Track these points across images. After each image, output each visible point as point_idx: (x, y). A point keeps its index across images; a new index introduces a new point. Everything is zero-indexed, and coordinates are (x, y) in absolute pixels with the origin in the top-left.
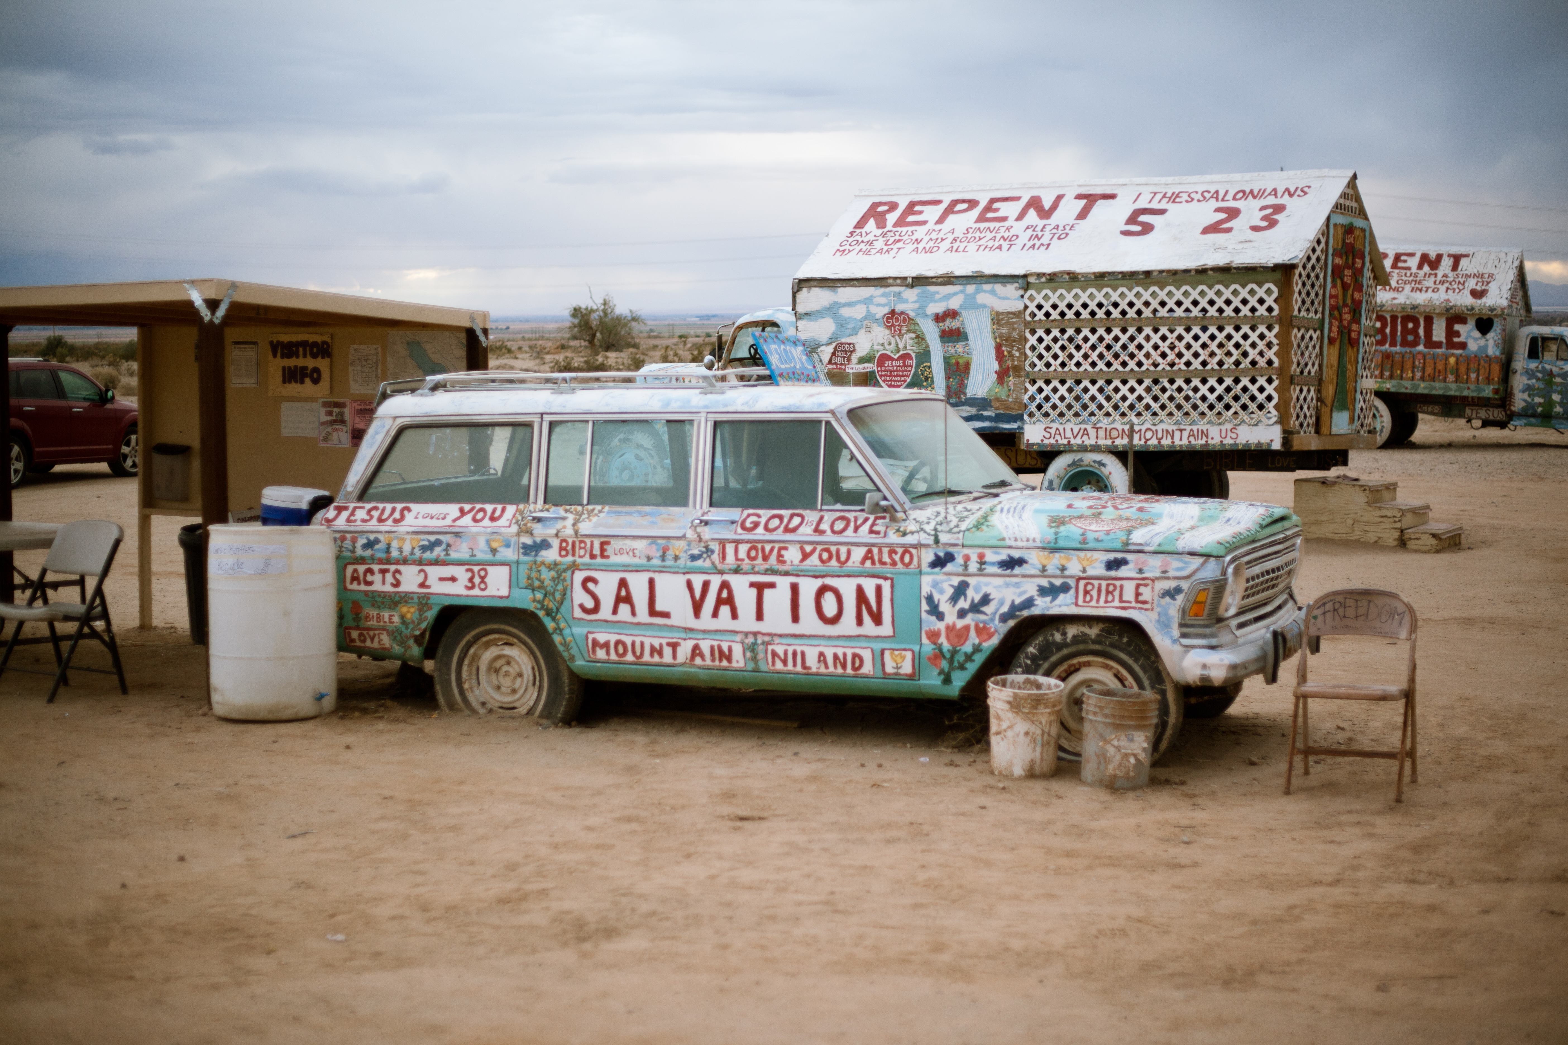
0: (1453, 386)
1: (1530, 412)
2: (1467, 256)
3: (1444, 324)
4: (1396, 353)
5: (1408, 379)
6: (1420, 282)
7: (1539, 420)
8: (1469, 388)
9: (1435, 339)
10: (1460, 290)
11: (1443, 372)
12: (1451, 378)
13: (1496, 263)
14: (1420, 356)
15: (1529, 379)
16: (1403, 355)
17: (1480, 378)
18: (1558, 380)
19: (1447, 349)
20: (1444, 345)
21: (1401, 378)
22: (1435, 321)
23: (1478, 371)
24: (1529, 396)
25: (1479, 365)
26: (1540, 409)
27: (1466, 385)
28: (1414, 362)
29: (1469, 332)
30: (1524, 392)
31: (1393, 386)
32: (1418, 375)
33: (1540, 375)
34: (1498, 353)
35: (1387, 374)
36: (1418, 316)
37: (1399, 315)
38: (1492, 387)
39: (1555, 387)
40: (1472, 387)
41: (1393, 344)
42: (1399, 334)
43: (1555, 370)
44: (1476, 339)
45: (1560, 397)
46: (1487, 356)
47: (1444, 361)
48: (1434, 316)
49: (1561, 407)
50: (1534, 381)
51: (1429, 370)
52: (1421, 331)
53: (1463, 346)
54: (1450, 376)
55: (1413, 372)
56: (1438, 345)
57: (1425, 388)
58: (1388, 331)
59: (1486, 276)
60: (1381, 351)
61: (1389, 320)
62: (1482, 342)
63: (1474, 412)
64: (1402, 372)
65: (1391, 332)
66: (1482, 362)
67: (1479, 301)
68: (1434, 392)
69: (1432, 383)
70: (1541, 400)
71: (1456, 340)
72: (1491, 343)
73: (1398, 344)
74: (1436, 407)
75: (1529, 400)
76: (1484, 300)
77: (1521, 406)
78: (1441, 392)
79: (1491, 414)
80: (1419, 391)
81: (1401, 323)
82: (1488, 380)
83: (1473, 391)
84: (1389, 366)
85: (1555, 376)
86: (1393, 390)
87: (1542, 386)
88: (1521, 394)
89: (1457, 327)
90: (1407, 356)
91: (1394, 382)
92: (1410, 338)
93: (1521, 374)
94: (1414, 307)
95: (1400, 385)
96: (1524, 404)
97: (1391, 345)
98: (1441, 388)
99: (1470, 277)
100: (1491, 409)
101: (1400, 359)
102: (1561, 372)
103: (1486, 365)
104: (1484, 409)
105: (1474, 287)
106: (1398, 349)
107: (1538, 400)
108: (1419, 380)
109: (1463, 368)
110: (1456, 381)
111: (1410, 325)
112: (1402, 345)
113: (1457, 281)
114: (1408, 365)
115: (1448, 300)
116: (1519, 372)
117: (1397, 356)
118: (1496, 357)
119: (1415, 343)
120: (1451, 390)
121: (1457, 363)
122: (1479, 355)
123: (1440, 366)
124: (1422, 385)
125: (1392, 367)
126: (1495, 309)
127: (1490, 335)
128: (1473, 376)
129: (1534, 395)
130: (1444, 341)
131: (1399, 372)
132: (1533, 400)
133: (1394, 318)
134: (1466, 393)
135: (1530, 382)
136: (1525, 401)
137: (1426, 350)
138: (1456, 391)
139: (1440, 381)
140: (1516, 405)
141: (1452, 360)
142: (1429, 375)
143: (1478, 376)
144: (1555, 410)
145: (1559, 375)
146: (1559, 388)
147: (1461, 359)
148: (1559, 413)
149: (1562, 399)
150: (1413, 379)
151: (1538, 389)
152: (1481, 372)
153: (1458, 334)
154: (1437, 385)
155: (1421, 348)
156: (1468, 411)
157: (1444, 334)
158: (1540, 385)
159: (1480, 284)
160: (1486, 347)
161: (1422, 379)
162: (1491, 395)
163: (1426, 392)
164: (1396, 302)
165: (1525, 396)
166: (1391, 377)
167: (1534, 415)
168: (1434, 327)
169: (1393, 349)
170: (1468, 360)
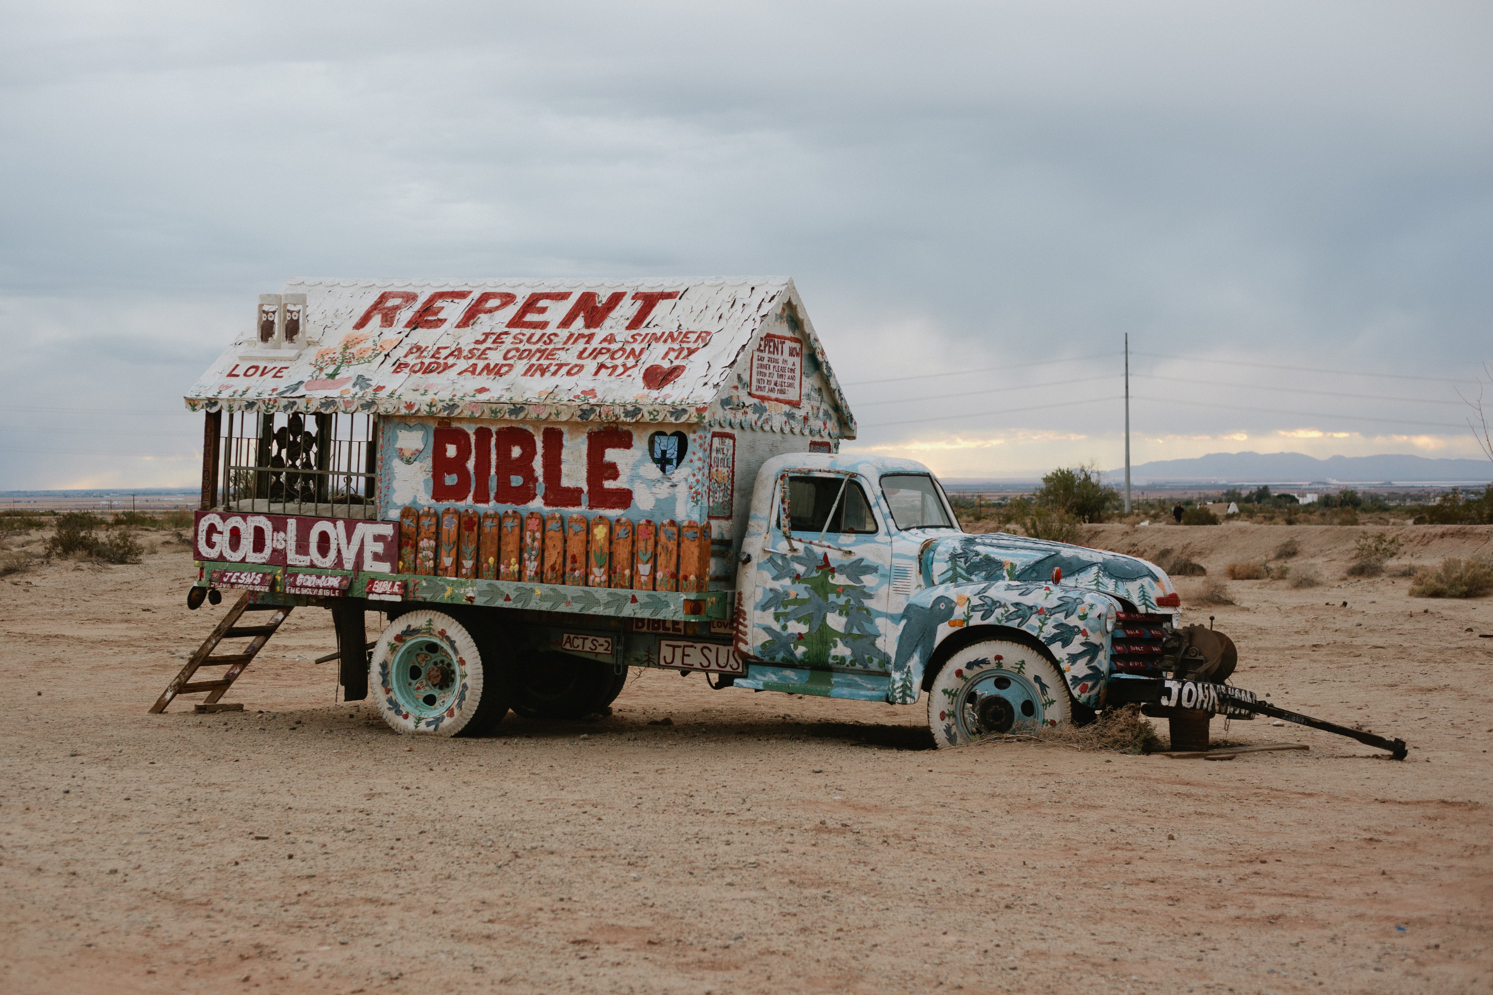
0: (602, 594)
1: (780, 656)
2: (670, 296)
3: (584, 448)
4: (486, 516)
5: (509, 577)
6: (550, 355)
7: (806, 674)
8: (634, 600)
9: (565, 483)
10: (626, 369)
11: (581, 559)
12: (598, 574)
13: (725, 310)
14: (533, 524)
15: (775, 578)
16: (500, 519)
17: (659, 575)
18: (840, 580)
19: (591, 507)
20: (585, 498)
21: (498, 576)
22: (566, 440)
23: (655, 556)
24: (777, 617)
25: (656, 543)
26: (800, 651)
27: (629, 592)
28: (522, 539)
29: (635, 466)
30: (764, 608)
31: (481, 593)
32: (532, 566)
33: (801, 569)
34: (695, 517)
35: (468, 564)
36: (531, 429)
37: (494, 429)
38: (683, 596)
39: (832, 597)
40: (642, 595)
41: (482, 497)
42: (493, 471)
43: (835, 557)
44: (653, 483)
45: (844, 620)
46: (673, 523)
47: (583, 536)
48: (564, 429)
49: (846, 644)
50: (787, 582)
51: (553, 557)
52: (538, 464)
53: (624, 498)
54: (595, 570)
55: (521, 561)
56: (572, 497)
57: (543, 598)
58: (471, 464)
59: (693, 337)
60: (456, 512)
61: (473, 439)
62: (663, 491)
63: (679, 652)
64: (498, 561)
65: (476, 467)
66: (663, 538)
67: (654, 393)
68: (563, 608)
69: (560, 587)
70: (803, 628)
71: (609, 484)
72: (682, 491)
73: (492, 495)
74: (602, 640)
75: (777, 627)
76: (668, 389)
77: (759, 643)
78: (576, 608)
79: (712, 656)
80: (533, 605)
81: (497, 445)
82: (677, 581)
83: (644, 606)
84: (472, 547)
85: (833, 570)
86: (479, 601)
87: (804, 595)
88: (758, 613)
89: (611, 455)
90: (509, 523)
91: (482, 584)
92: (516, 481)
93: (760, 567)
94: (517, 409)
95: (494, 592)
96: (767, 638)
97: (476, 500)
98: (576, 599)
99: (657, 340)
100: (713, 647)
101: (495, 530)
102: (847, 561)
103: (672, 545)
104: (699, 646)
105: (658, 362)
106: (491, 506)
107: (796, 628)
108: (531, 580)
109: (622, 552)
110: (609, 584)
111: (516, 452)
112: (498, 499)
113: (628, 348)
114: (510, 545)
115: (592, 392)
116: (754, 561)
117: (488, 523)
118: (692, 525)
119: (525, 495)
120: (597, 603)
121: (611, 539)
122: (657, 520)
123: (576, 547)
124: (540, 589)
125: (478, 549)
126: (684, 411)
127: (681, 473)
128: (644, 569)
129: (787, 617)
130: (585, 488)
131: (491, 560)
132: (784, 627)
133: (483, 434)
134: (628, 611)
135: (777, 585)
136: (768, 629)
137: (548, 509)
138: (607, 605)
139: (575, 583)
140: (749, 638)
141: (600, 532)
142: (553, 568)
143: (654, 569)
144: (833, 652)
145: (842, 569)
146: (842, 600)
147: (620, 531)
148: (843, 659)
149: (849, 625)
150: (520, 576)
151: (795, 601)
152: (661, 560)
153: (612, 471)
154: (570, 590)
155: (537, 504)
156: (666, 652)
157: (584, 474)
158: (800, 591)
159: (672, 355)
160: (672, 500)
161: (540, 576)
162: (681, 616)
163: (546, 606)
164: (482, 397)
165: (768, 618)
166: (477, 573)
167: (790, 664)
168: (565, 455)
169: (482, 507)
170: (633, 530)
